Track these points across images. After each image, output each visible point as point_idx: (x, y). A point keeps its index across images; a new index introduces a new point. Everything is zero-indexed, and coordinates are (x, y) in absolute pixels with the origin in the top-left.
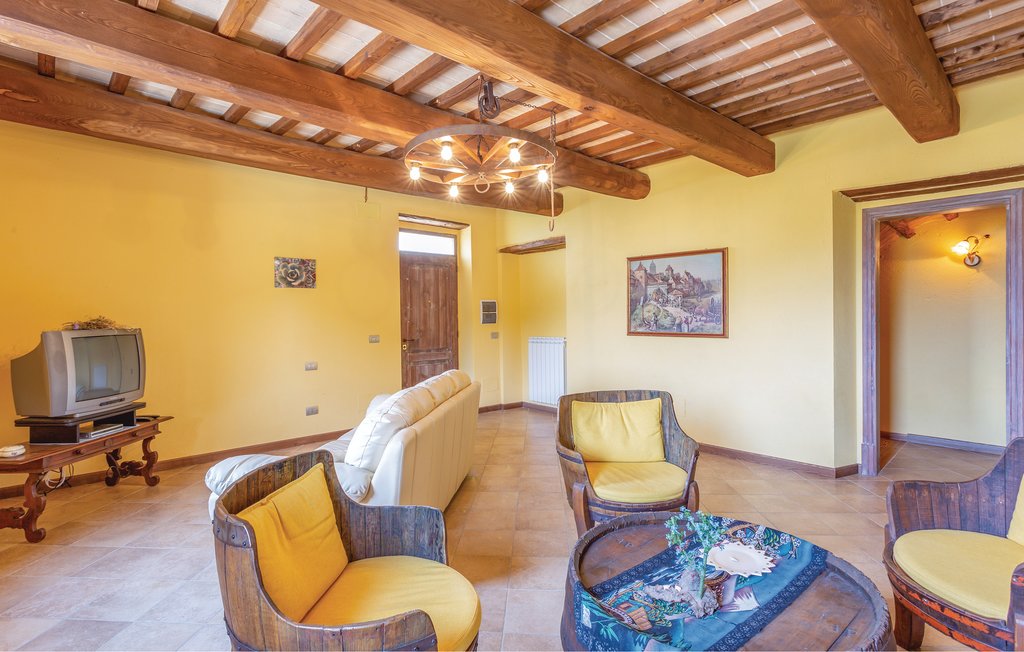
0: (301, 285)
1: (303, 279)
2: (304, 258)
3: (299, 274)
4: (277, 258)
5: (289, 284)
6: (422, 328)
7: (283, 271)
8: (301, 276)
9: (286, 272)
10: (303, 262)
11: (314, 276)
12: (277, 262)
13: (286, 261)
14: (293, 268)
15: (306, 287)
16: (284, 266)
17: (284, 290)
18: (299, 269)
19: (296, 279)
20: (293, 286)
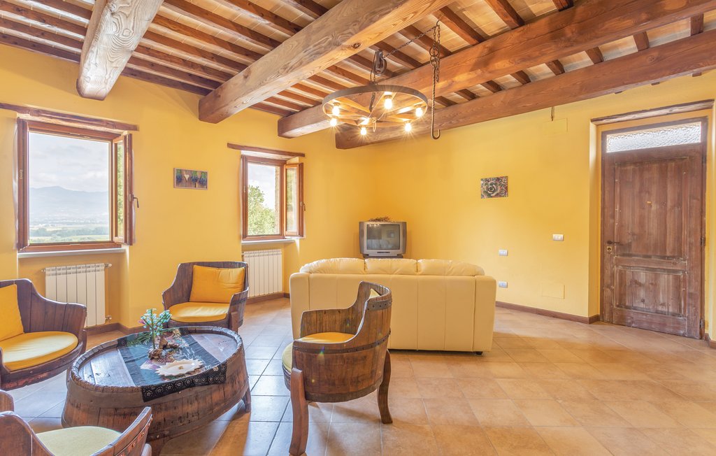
0: (497, 195)
1: (498, 191)
2: (499, 177)
3: (496, 187)
4: (482, 180)
5: (489, 196)
6: (637, 231)
7: (485, 187)
8: (497, 190)
9: (487, 187)
10: (498, 179)
11: (507, 188)
12: (482, 182)
13: (487, 180)
14: (491, 184)
15: (500, 196)
16: (486, 184)
17: (486, 199)
18: (496, 184)
19: (493, 192)
20: (492, 197)
